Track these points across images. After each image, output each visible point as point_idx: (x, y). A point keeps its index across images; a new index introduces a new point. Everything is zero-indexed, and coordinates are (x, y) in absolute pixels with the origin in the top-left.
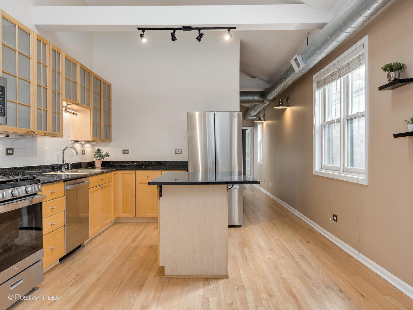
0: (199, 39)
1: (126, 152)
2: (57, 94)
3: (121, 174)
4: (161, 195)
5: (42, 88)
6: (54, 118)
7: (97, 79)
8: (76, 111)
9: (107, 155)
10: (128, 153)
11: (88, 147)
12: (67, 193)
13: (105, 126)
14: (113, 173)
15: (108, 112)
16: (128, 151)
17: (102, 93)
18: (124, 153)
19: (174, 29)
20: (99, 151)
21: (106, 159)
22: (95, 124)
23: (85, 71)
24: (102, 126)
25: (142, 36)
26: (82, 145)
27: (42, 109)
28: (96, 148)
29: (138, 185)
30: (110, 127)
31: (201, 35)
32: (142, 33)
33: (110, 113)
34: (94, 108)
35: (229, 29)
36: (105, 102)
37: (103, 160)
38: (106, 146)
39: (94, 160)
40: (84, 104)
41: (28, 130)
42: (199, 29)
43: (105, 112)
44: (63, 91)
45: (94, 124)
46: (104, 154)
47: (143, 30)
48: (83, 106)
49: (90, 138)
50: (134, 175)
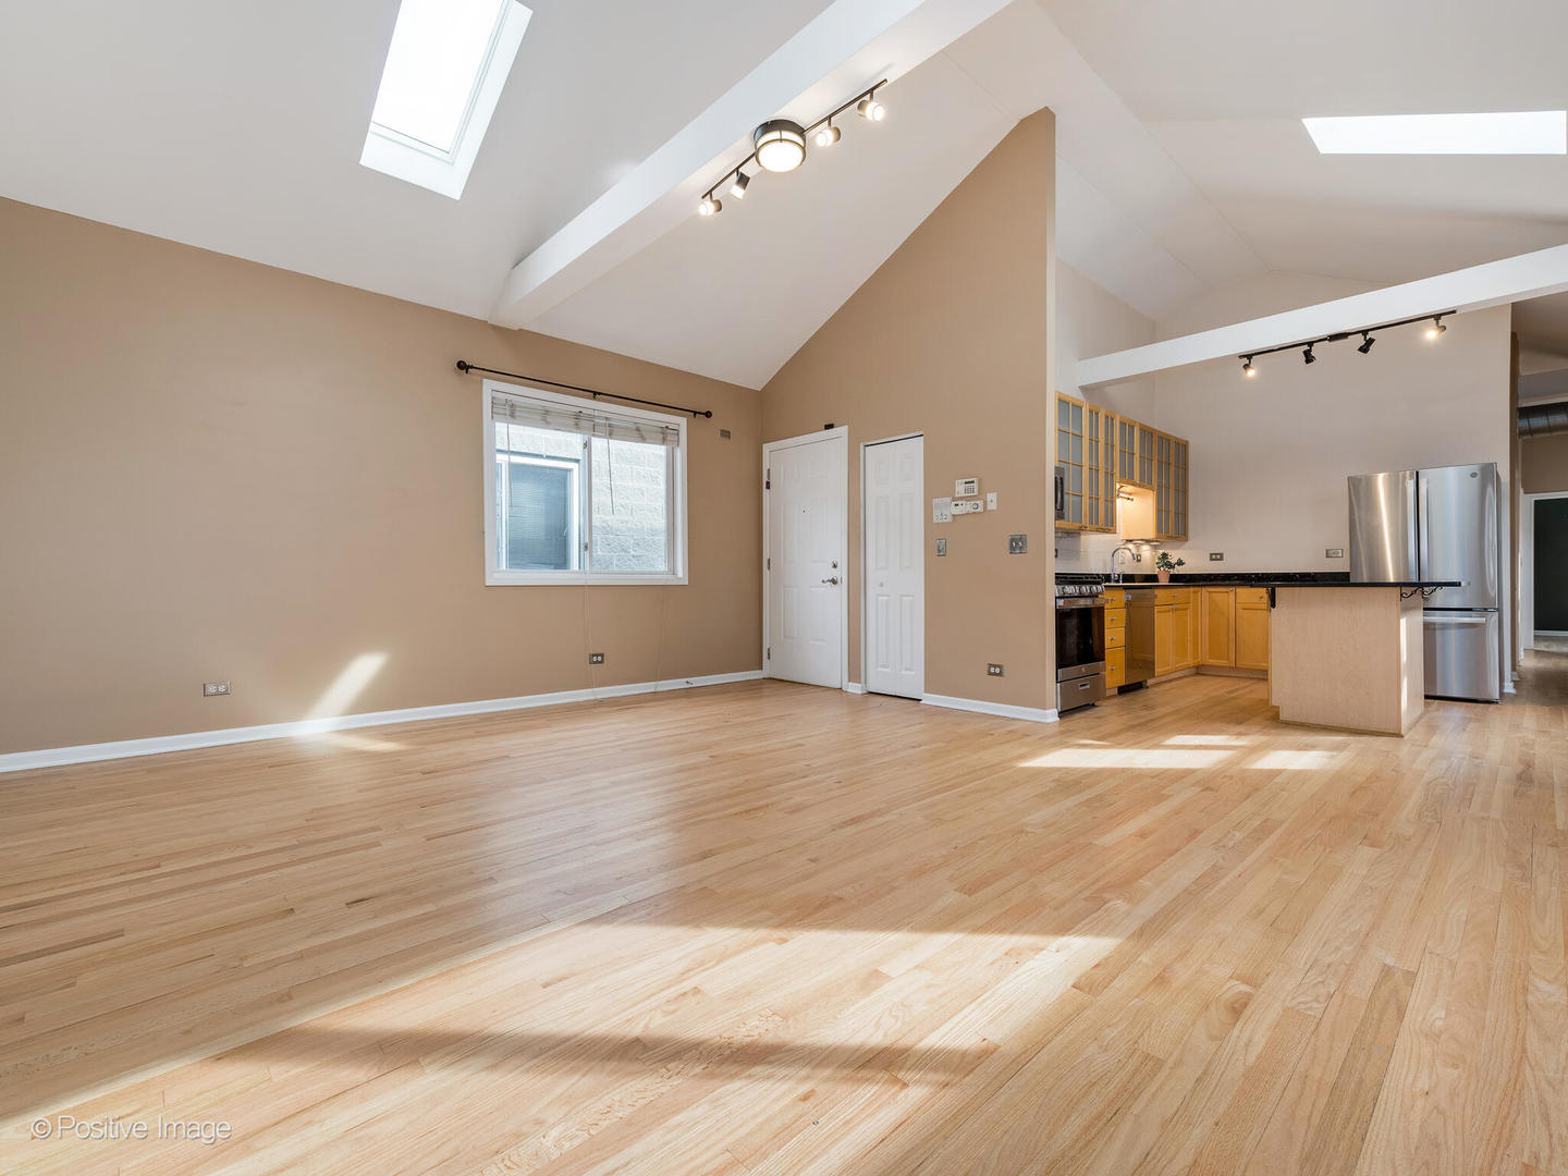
0: (1364, 349)
1: (1216, 557)
2: (1110, 475)
3: (1205, 593)
4: (1273, 605)
5: (1094, 471)
6: (1106, 508)
7: (1165, 439)
8: (1130, 494)
9: (1180, 563)
10: (1221, 559)
11: (1146, 551)
12: (1128, 605)
13: (1177, 514)
14: (1192, 589)
15: (1182, 491)
16: (1221, 555)
17: (1172, 460)
18: (1212, 559)
19: (1310, 344)
20: (1165, 556)
21: (1178, 570)
22: (1161, 511)
23: (1147, 433)
24: (1172, 515)
25: (1246, 366)
26: (1138, 547)
27: (1094, 499)
28: (1161, 552)
29: (1240, 612)
30: (1185, 515)
31: (1370, 342)
32: (1247, 362)
33: (1185, 492)
34: (1160, 487)
35: (1437, 317)
36: (1177, 476)
37: (1172, 571)
38: (1177, 548)
39: (1156, 571)
40: (1144, 483)
41: (1079, 525)
42: (1365, 332)
43: (1177, 491)
44: (1117, 470)
45: (1159, 511)
46: (1173, 560)
47: (1249, 357)
48: (1143, 487)
49: (1151, 535)
50: (1232, 595)
